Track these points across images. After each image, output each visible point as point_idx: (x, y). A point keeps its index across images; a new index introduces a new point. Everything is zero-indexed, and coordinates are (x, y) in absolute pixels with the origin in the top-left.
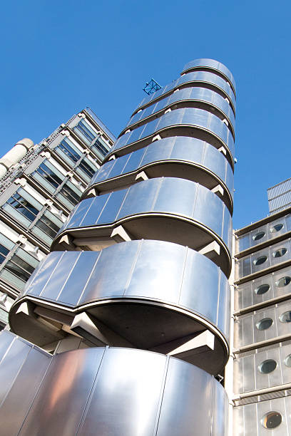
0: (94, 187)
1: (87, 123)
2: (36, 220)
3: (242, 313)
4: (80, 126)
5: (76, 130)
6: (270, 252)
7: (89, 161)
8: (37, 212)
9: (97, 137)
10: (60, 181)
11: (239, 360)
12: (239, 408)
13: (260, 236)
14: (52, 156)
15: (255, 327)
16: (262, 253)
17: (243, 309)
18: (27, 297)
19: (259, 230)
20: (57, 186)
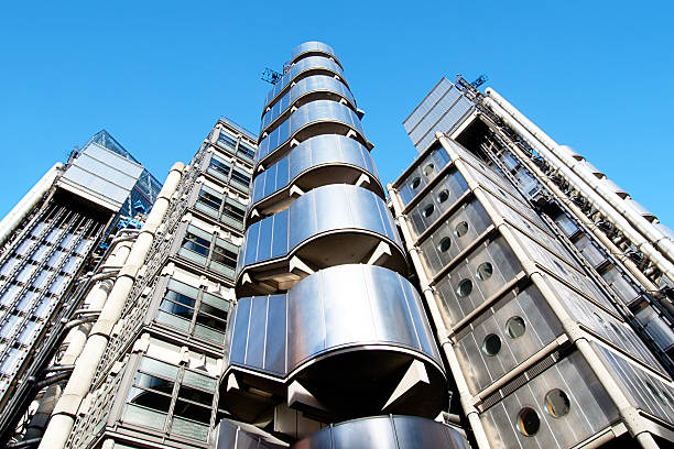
0: (256, 207)
1: (227, 132)
2: (211, 253)
3: (437, 281)
4: (221, 137)
5: (219, 143)
6: (434, 198)
7: (239, 168)
8: (208, 244)
9: (238, 141)
10: (220, 201)
11: (458, 344)
12: (485, 414)
13: (417, 183)
14: (207, 178)
15: (457, 295)
16: (426, 201)
17: (436, 276)
18: (232, 367)
19: (413, 177)
20: (218, 208)
